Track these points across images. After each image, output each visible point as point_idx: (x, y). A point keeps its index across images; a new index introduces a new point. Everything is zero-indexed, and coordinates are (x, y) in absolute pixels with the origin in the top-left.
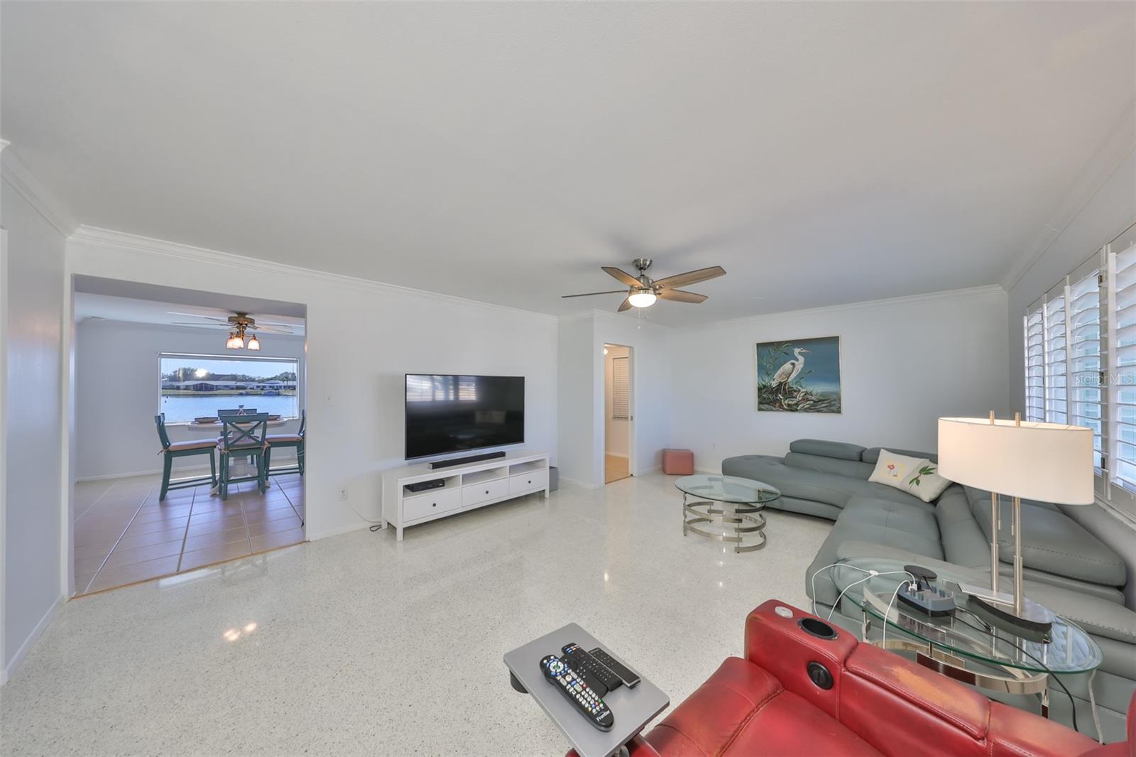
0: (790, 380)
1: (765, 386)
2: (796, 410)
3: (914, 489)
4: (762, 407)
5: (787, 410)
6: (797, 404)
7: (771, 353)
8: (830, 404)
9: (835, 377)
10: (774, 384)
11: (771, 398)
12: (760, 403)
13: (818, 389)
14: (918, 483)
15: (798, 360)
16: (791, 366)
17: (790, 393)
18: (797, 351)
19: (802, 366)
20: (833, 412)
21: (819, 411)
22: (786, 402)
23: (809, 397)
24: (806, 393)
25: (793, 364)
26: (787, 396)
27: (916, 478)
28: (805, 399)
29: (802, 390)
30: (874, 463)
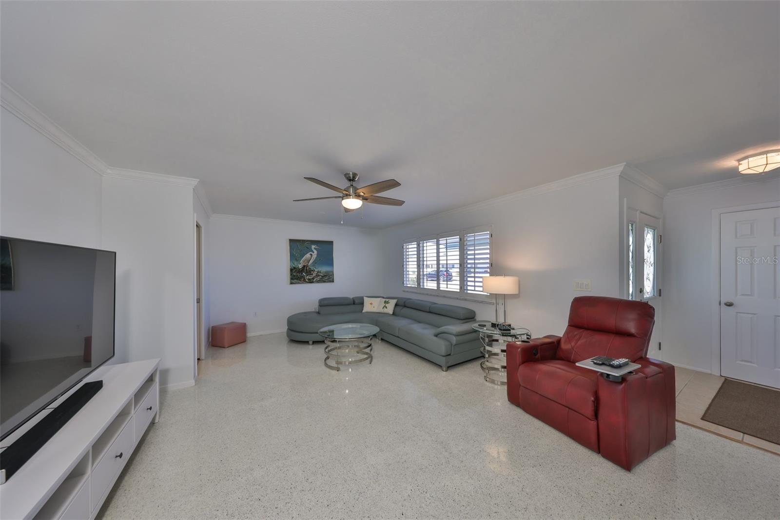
0: (309, 264)
1: (294, 268)
2: (313, 282)
3: (385, 310)
4: (293, 281)
5: (308, 282)
6: (313, 279)
7: (298, 247)
8: (328, 278)
9: (330, 263)
10: (300, 266)
11: (298, 275)
12: (292, 279)
13: (324, 269)
14: (386, 308)
15: (313, 252)
16: (310, 256)
17: (309, 272)
18: (313, 247)
19: (316, 256)
20: (330, 282)
21: (324, 282)
22: (307, 277)
23: (320, 274)
24: (318, 272)
25: (311, 254)
26: (307, 274)
27: (385, 306)
28: (317, 276)
29: (316, 270)
30: (362, 304)
